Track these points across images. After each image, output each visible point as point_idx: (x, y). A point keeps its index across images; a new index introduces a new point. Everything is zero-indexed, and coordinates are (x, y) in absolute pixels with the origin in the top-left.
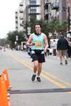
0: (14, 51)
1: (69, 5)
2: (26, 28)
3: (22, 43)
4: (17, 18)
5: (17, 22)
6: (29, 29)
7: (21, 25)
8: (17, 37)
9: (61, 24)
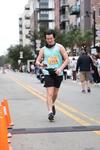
0: (18, 73)
1: (94, 8)
2: (34, 40)
3: (29, 62)
4: (21, 26)
5: (21, 33)
6: (38, 42)
7: (27, 37)
8: (21, 53)
9: (83, 35)
